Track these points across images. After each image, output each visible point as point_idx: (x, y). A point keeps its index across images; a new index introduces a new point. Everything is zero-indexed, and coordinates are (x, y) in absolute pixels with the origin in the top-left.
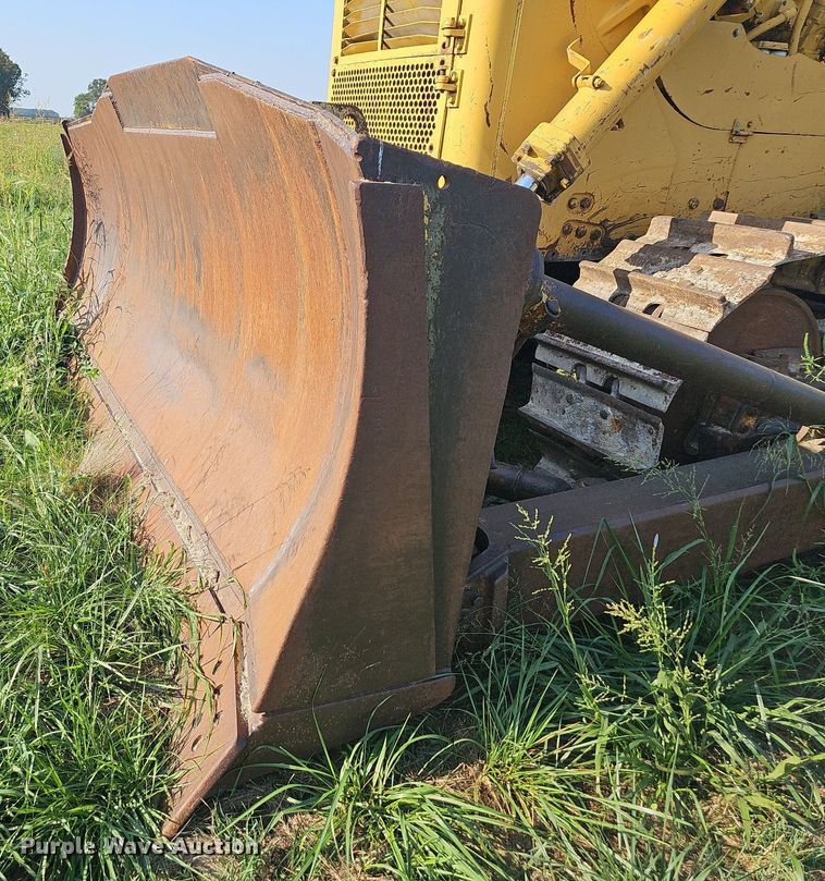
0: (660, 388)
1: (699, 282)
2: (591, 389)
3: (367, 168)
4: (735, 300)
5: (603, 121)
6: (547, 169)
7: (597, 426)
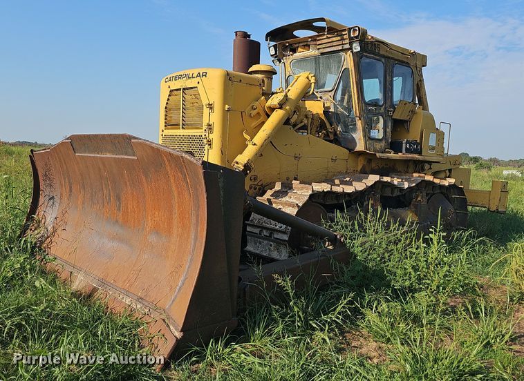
0: (284, 233)
1: (291, 200)
2: (265, 238)
3: (204, 168)
4: (300, 205)
5: (256, 154)
6: (243, 168)
7: (269, 249)
